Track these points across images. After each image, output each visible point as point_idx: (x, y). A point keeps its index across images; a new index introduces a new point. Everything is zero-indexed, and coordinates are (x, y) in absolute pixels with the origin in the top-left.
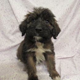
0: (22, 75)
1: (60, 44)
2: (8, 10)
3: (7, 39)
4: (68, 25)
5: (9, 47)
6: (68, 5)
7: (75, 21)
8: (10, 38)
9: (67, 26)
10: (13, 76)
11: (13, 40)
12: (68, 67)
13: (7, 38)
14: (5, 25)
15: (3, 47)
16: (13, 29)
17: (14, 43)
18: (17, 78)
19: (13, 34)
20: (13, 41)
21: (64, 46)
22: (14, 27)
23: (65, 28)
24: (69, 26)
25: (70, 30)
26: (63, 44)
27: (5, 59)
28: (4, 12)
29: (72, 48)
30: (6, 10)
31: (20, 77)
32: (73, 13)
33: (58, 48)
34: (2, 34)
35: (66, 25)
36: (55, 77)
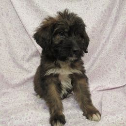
0: (40, 114)
1: (100, 67)
2: (18, 28)
3: (20, 69)
4: (109, 35)
5: (24, 80)
6: (103, 5)
7: (119, 27)
8: (24, 67)
9: (108, 38)
10: (27, 115)
11: (29, 69)
12: (115, 102)
13: (21, 67)
14: (16, 50)
15: (15, 80)
16: (28, 54)
17: (31, 72)
18: (33, 118)
19: (28, 60)
20: (29, 71)
21: (108, 71)
22: (28, 50)
23: (106, 42)
24: (110, 37)
25: (113, 43)
26: (105, 67)
27: (18, 96)
28: (14, 31)
29: (121, 72)
30: (17, 28)
31: (37, 117)
32: (115, 16)
33: (98, 75)
34: (14, 62)
35: (106, 37)
36: (92, 116)
